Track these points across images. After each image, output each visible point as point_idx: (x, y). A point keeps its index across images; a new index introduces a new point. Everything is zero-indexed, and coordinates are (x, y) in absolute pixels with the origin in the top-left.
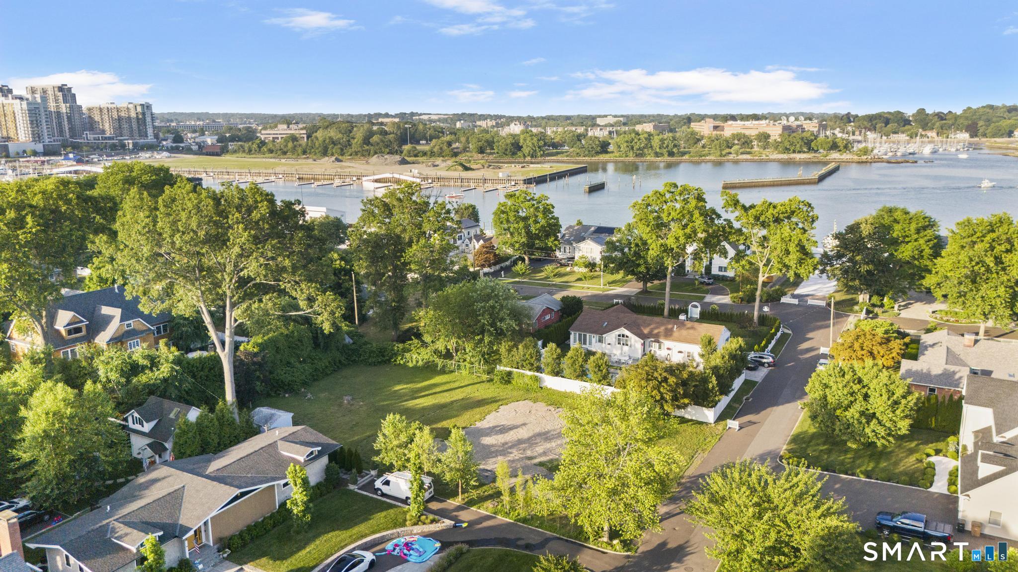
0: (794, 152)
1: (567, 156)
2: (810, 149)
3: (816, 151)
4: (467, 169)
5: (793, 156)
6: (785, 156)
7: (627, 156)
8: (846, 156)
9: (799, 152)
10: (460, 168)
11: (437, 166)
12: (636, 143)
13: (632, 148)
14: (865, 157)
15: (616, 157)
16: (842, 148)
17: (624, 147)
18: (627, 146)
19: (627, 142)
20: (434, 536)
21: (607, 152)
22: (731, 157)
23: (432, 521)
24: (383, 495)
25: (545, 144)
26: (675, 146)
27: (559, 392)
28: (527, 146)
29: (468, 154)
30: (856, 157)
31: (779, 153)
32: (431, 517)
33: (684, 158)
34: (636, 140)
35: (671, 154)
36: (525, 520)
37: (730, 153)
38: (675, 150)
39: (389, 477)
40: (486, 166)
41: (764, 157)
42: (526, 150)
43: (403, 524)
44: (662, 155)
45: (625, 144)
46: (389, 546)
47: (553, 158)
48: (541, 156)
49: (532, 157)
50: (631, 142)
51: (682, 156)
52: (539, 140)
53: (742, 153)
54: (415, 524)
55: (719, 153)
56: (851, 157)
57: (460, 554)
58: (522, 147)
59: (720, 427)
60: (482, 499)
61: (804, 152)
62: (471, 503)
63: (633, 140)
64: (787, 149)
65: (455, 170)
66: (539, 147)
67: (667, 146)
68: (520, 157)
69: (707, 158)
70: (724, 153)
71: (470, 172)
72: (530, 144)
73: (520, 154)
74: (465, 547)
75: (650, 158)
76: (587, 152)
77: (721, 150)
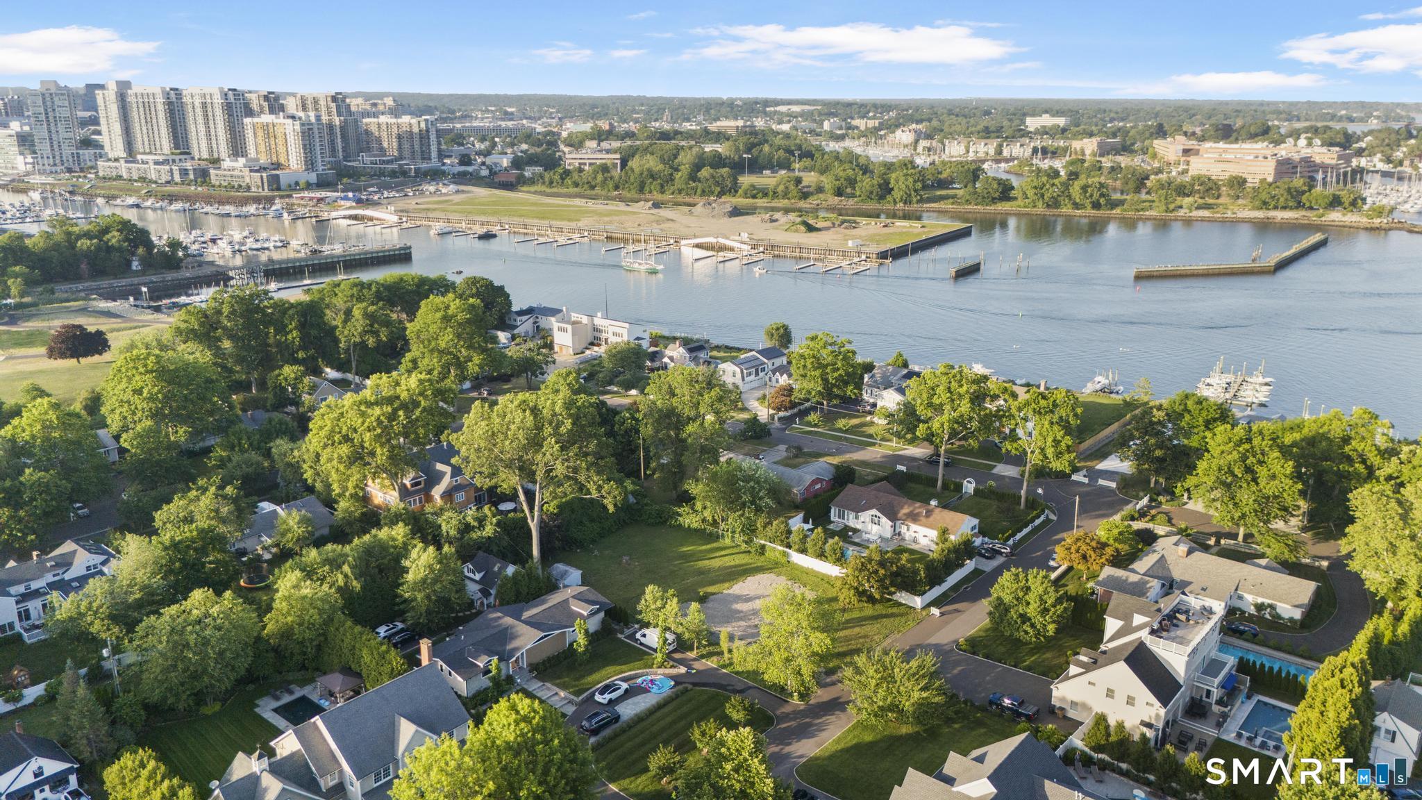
0: (1276, 208)
1: (953, 204)
2: (1300, 205)
3: (1311, 208)
4: (811, 229)
5: (1272, 214)
6: (1260, 214)
7: (1034, 207)
8: (1351, 218)
9: (1284, 208)
10: (803, 228)
11: (776, 221)
12: (1048, 190)
13: (1043, 196)
14: (1379, 220)
15: (1019, 206)
16: (1346, 204)
17: (1030, 193)
18: (1036, 194)
19: (1036, 188)
20: (672, 677)
21: (1009, 199)
22: (1181, 213)
23: (672, 667)
24: (641, 644)
25: (925, 187)
26: (1102, 195)
27: (803, 567)
28: (900, 189)
29: (821, 195)
30: (1365, 220)
31: (1254, 208)
32: (671, 663)
33: (1114, 212)
34: (1048, 186)
35: (1096, 206)
36: (737, 673)
37: (1181, 207)
38: (1102, 201)
39: (645, 631)
40: (837, 223)
41: (1229, 214)
42: (897, 194)
43: (651, 667)
44: (1082, 207)
45: (1034, 191)
46: (639, 681)
47: (933, 205)
48: (918, 202)
49: (905, 203)
50: (1042, 189)
51: (1112, 209)
52: (915, 181)
53: (1198, 208)
54: (659, 667)
55: (1164, 208)
56: (1358, 219)
57: (686, 690)
58: (892, 189)
59: (924, 613)
60: (710, 655)
61: (1291, 208)
62: (702, 657)
63: (1044, 185)
64: (1265, 203)
65: (796, 231)
66: (916, 191)
67: (1091, 196)
68: (889, 203)
69: (1147, 213)
70: (1172, 206)
71: (814, 234)
72: (903, 187)
73: (889, 198)
74: (690, 687)
75: (1067, 210)
76: (980, 200)
77: (1167, 204)
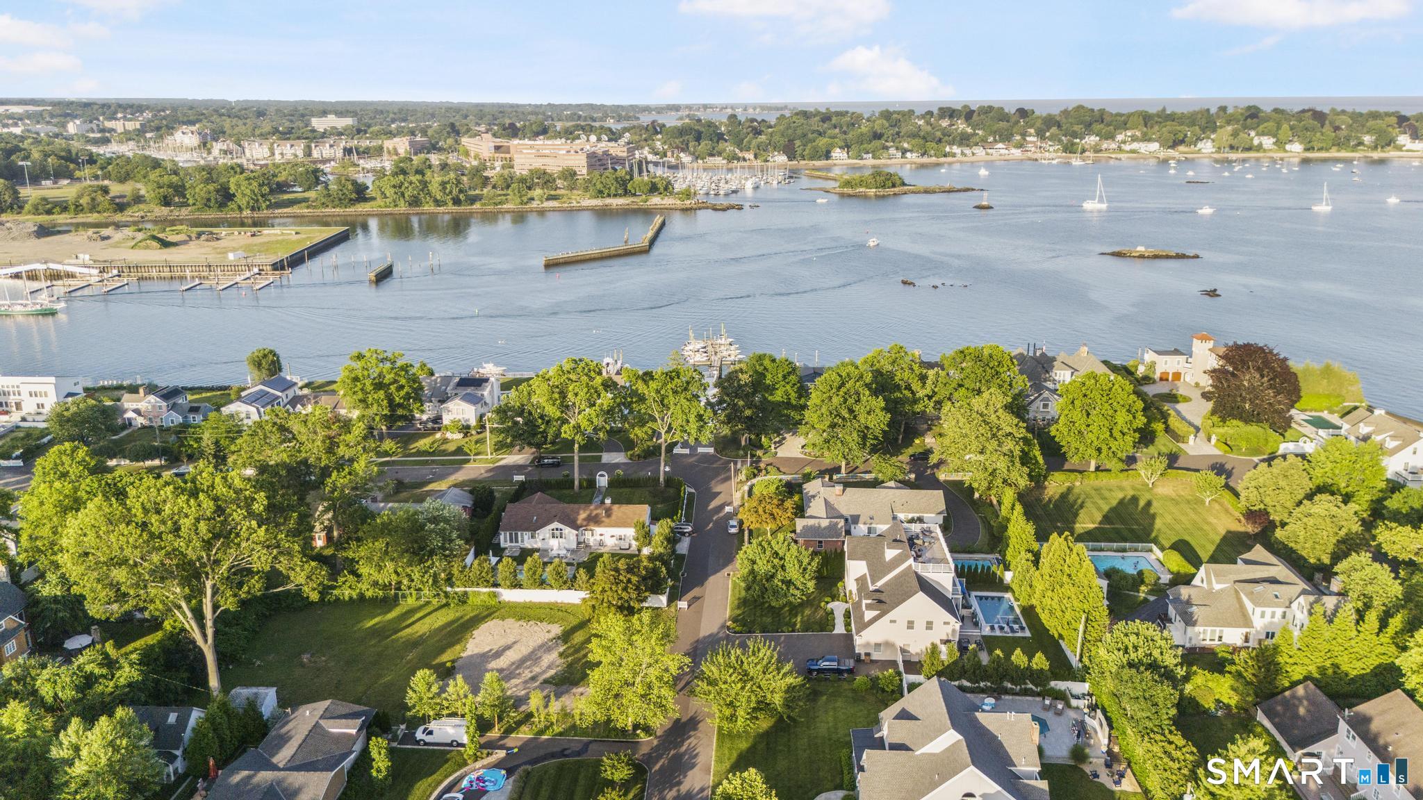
0: (609, 195)
1: (308, 207)
2: (626, 193)
3: (634, 195)
4: (166, 244)
5: (608, 201)
6: (598, 202)
7: (396, 206)
8: (668, 201)
9: (615, 196)
10: (155, 244)
11: (108, 238)
12: (407, 188)
13: (403, 195)
14: (689, 202)
15: (380, 206)
16: (662, 190)
17: (390, 192)
18: (396, 193)
19: (394, 186)
21: (366, 200)
22: (534, 204)
25: (272, 191)
26: (461, 191)
28: (244, 195)
29: (141, 206)
30: (679, 202)
31: (592, 197)
33: (474, 207)
34: (406, 185)
35: (457, 202)
37: (533, 199)
38: (462, 197)
39: (430, 727)
40: (194, 236)
41: (575, 204)
42: (241, 200)
44: (445, 204)
45: (393, 190)
46: (466, 784)
47: (285, 210)
48: (268, 207)
49: (253, 209)
50: (400, 187)
51: (472, 204)
52: (260, 185)
53: (547, 199)
55: (519, 200)
56: (674, 202)
58: (234, 195)
59: (674, 609)
61: (621, 196)
63: (402, 183)
64: (601, 192)
65: (147, 247)
66: (263, 196)
67: (451, 192)
68: (232, 209)
69: (505, 206)
70: (525, 199)
71: (172, 250)
72: (248, 192)
73: (231, 205)
74: (526, 768)
75: (429, 207)
76: (337, 202)
77: (520, 197)
